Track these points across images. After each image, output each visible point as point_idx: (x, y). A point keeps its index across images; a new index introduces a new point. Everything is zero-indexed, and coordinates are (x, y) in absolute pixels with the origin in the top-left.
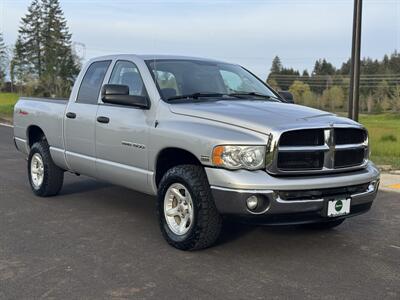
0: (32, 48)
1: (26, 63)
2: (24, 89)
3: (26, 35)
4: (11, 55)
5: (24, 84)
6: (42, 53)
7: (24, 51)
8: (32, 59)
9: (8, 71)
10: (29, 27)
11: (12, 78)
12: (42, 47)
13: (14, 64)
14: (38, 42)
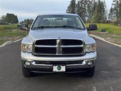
0: (115, 10)
1: (113, 14)
2: (112, 22)
3: (114, 6)
4: (109, 12)
5: (112, 21)
6: (118, 11)
7: (113, 11)
8: (115, 13)
9: (108, 17)
10: (115, 3)
11: (109, 19)
12: (118, 9)
13: (110, 15)
14: (117, 7)
